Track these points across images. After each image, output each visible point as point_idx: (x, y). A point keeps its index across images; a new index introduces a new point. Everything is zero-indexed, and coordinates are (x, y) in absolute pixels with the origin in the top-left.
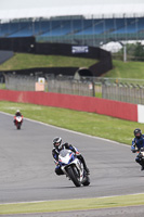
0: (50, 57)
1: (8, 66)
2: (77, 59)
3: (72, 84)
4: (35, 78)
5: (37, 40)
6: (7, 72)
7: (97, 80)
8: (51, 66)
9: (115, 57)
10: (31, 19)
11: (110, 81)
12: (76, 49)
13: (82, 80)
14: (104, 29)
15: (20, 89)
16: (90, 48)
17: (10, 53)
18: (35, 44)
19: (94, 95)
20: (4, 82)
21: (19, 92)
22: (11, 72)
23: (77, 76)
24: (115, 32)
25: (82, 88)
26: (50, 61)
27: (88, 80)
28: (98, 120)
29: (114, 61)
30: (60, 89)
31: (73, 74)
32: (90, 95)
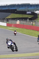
0: (21, 15)
1: (9, 17)
2: (28, 15)
3: (27, 22)
4: (17, 20)
5: (17, 10)
6: (9, 19)
7: (33, 21)
8: (21, 17)
9: (38, 15)
10: (15, 4)
11: (37, 21)
12: (28, 13)
13: (29, 21)
14: (35, 7)
15: (12, 23)
16: (31, 12)
17: (10, 13)
18: (17, 11)
19: (33, 25)
20: (8, 21)
21: (12, 24)
22: (10, 19)
23: (28, 20)
24: (38, 8)
25: (29, 23)
26: (21, 16)
27: (31, 21)
28: (34, 32)
29: (38, 16)
30: (23, 23)
31: (27, 19)
32: (32, 25)
